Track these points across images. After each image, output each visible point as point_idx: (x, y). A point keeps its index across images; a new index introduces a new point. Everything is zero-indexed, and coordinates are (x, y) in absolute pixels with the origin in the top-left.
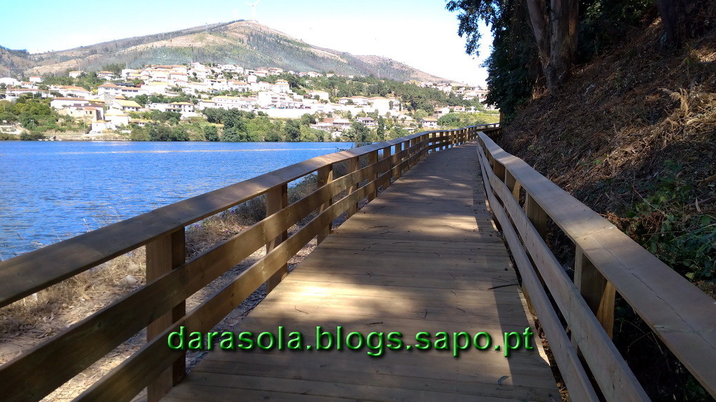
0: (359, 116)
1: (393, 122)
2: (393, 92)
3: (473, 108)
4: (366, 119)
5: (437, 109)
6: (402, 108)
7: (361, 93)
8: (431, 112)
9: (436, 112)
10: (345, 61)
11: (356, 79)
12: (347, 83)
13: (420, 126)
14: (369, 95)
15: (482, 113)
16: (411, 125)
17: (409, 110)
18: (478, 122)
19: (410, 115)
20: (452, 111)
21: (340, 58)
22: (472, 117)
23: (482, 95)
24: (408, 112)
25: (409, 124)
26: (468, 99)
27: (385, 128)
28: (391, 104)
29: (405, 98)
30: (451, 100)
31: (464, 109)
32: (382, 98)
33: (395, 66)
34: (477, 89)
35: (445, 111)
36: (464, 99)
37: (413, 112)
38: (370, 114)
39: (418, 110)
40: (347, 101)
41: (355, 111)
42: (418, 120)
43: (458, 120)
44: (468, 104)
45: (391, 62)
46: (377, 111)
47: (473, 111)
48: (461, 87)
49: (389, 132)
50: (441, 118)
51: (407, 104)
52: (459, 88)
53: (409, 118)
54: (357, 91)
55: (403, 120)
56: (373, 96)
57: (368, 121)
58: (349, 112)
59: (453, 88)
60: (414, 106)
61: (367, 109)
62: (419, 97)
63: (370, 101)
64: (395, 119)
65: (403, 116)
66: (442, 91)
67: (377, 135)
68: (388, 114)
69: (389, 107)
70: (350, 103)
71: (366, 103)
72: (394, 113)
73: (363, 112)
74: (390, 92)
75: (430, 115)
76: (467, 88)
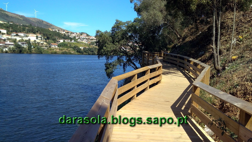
0: (19, 41)
1: (37, 45)
2: (39, 32)
3: (73, 40)
4: (23, 42)
5: (58, 40)
6: (42, 39)
7: (24, 32)
8: (55, 41)
9: (57, 41)
10: (22, 19)
11: (23, 26)
12: (18, 27)
13: (50, 47)
14: (28, 32)
15: (77, 43)
16: (46, 46)
17: (46, 40)
18: (75, 46)
19: (46, 42)
20: (64, 41)
21: (19, 18)
22: (72, 44)
23: (77, 36)
24: (45, 41)
25: (45, 46)
26: (72, 37)
27: (32, 47)
28: (37, 37)
29: (44, 35)
30: (65, 37)
31: (69, 41)
32: (34, 34)
33: (44, 23)
34: (75, 34)
35: (62, 41)
36: (70, 37)
37: (47, 41)
38: (26, 41)
39: (49, 40)
40: (15, 34)
41: (18, 39)
42: (49, 44)
43: (67, 45)
44: (71, 39)
45: (42, 21)
46: (29, 39)
47: (73, 42)
48: (69, 32)
49: (34, 49)
50: (59, 44)
51: (45, 37)
52: (68, 33)
53: (45, 43)
54: (23, 30)
55: (42, 44)
56: (29, 33)
57: (24, 44)
58: (16, 39)
59: (66, 33)
60: (48, 38)
61: (25, 39)
62: (50, 35)
63: (27, 35)
64: (38, 43)
65: (42, 42)
66: (61, 33)
67: (28, 50)
68: (35, 41)
69: (36, 38)
70: (17, 35)
71: (25, 36)
72: (38, 41)
73: (22, 39)
74: (38, 32)
75: (55, 42)
76: (72, 33)
